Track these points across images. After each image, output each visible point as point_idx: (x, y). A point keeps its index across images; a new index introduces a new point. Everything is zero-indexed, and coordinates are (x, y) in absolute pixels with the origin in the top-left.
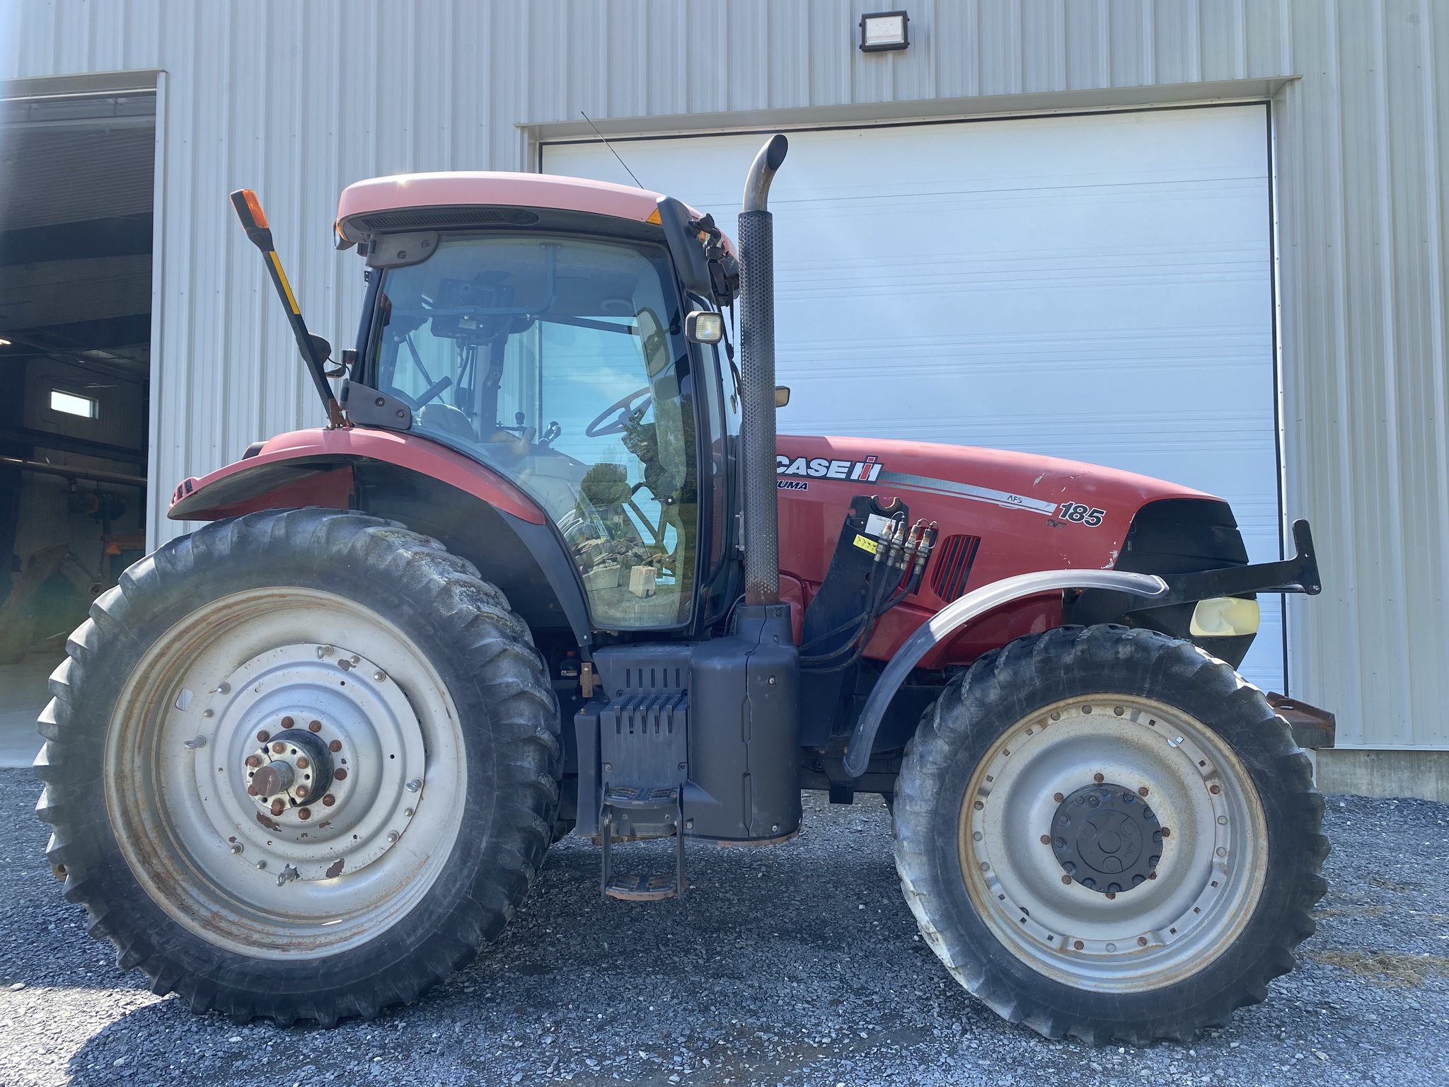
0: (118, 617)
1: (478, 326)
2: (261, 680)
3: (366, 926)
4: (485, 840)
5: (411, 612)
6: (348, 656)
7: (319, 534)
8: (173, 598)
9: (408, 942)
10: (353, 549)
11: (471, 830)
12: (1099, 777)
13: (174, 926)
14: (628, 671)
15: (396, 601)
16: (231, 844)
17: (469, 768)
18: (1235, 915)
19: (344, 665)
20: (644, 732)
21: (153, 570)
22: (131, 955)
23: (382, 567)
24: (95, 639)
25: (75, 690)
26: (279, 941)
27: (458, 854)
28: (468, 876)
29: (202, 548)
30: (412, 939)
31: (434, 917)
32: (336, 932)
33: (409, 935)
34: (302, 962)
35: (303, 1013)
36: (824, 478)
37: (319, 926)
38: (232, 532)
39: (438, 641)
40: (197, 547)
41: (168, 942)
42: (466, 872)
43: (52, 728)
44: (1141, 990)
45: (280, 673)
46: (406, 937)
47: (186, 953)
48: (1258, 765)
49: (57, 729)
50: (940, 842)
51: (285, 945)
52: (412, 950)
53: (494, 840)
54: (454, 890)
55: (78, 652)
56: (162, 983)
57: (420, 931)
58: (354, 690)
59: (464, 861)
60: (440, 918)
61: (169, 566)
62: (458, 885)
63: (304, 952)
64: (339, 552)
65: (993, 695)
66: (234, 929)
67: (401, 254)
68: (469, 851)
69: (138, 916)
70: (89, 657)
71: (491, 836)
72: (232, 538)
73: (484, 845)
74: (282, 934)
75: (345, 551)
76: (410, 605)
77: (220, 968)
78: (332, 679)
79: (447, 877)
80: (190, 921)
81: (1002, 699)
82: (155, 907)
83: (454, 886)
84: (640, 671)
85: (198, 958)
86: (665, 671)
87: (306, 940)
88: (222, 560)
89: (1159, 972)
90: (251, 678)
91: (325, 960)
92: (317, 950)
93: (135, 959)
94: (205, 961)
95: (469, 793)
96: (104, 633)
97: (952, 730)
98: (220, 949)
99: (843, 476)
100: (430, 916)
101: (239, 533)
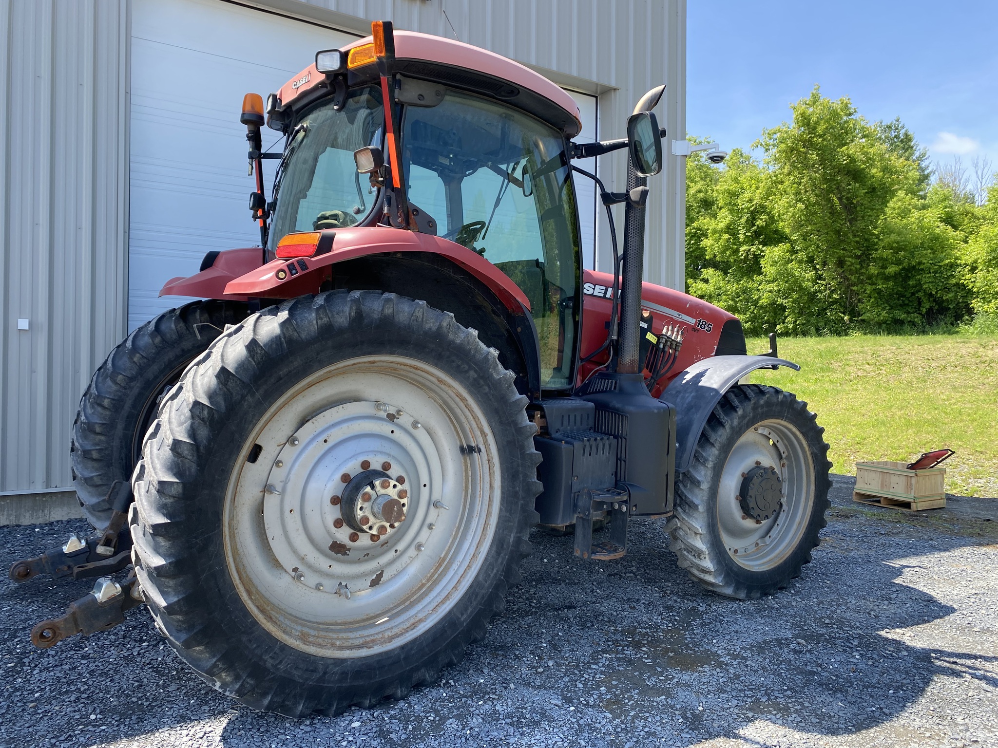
0: (246, 380)
2: (329, 433)
3: (421, 616)
4: (512, 535)
5: (476, 376)
6: (392, 411)
7: (418, 315)
8: (297, 362)
9: (462, 619)
10: (440, 327)
11: (503, 531)
12: (758, 463)
13: (284, 647)
14: (562, 416)
15: (467, 367)
16: (293, 574)
17: (503, 487)
19: (391, 418)
20: (597, 454)
21: (278, 338)
22: (247, 683)
23: (458, 342)
24: (220, 400)
25: (201, 448)
26: (357, 642)
27: (494, 549)
28: (502, 563)
29: (325, 320)
30: (465, 616)
31: (479, 598)
32: (396, 626)
33: (462, 614)
34: (386, 653)
36: (592, 295)
37: (373, 625)
38: (351, 308)
39: (491, 397)
40: (321, 319)
41: (280, 662)
42: (500, 561)
43: (175, 486)
44: (773, 567)
45: (345, 426)
46: (460, 616)
47: (297, 668)
49: (181, 486)
50: (711, 503)
51: (362, 644)
52: (465, 624)
53: (518, 535)
54: (492, 575)
55: (206, 412)
56: (275, 700)
57: (470, 610)
58: (399, 435)
59: (498, 553)
60: (483, 597)
61: (296, 334)
62: (495, 571)
63: (385, 645)
64: (430, 329)
65: (736, 422)
66: (320, 641)
67: (421, 97)
68: (502, 545)
69: (255, 646)
70: (216, 416)
71: (517, 533)
72: (350, 314)
73: (512, 539)
74: (357, 637)
75: (434, 329)
76: (476, 371)
77: (325, 673)
78: (385, 428)
79: (487, 565)
80: (294, 641)
81: (739, 424)
82: (268, 634)
83: (492, 572)
84: (569, 416)
85: (307, 670)
86: (582, 415)
87: (376, 636)
88: (341, 331)
89: (776, 557)
90: (317, 432)
91: (402, 647)
92: (394, 641)
93: (251, 685)
94: (312, 671)
95: (502, 504)
96: (232, 394)
97: (720, 443)
98: (323, 658)
99: (602, 295)
100: (476, 596)
101: (357, 309)
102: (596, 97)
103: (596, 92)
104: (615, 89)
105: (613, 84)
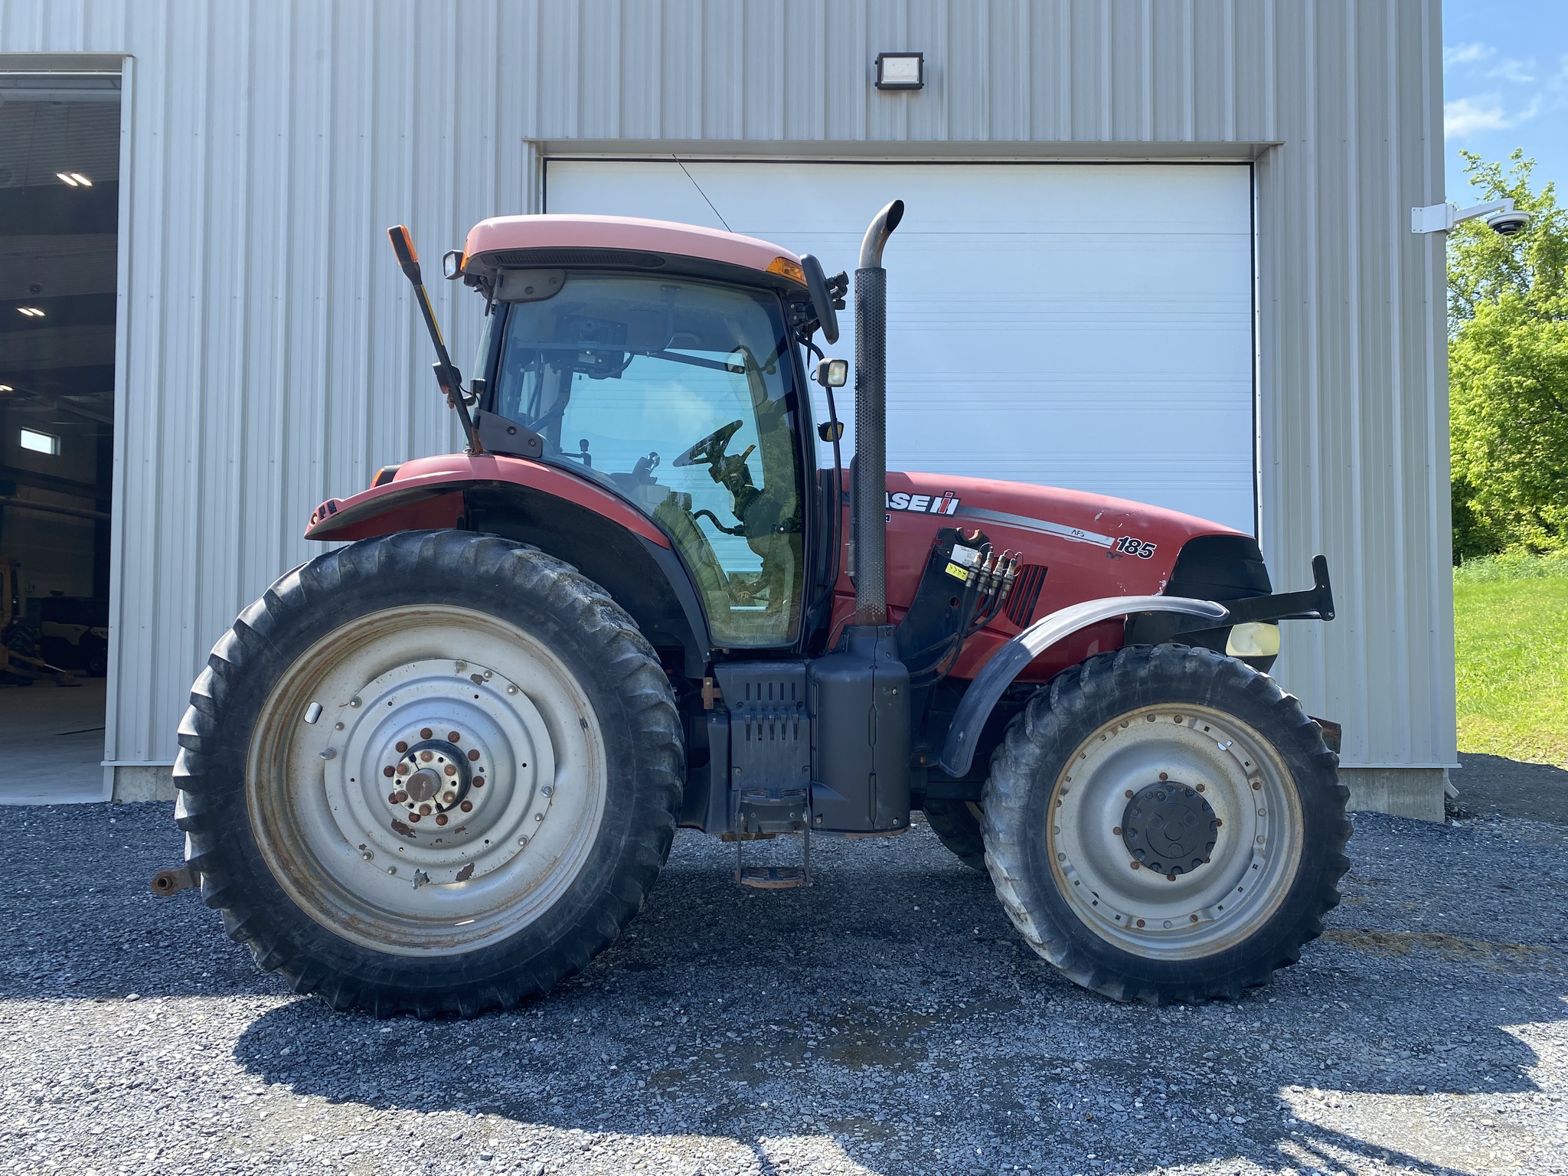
0: (263, 633)
1: (597, 361)
2: (394, 694)
3: (503, 924)
4: (624, 838)
5: (557, 629)
6: (480, 671)
7: (468, 555)
8: (319, 614)
9: (549, 936)
10: (501, 569)
11: (611, 830)
12: (1164, 776)
13: (316, 927)
14: (748, 685)
15: (542, 618)
16: (361, 851)
17: (609, 773)
18: (1275, 891)
19: (477, 680)
20: (772, 739)
21: (298, 588)
22: (275, 958)
23: (529, 586)
24: (238, 654)
25: (218, 702)
26: (417, 940)
27: (597, 853)
28: (608, 872)
29: (350, 566)
30: (553, 932)
31: (574, 912)
32: (473, 931)
33: (549, 930)
34: (444, 957)
35: (446, 1005)
36: (905, 510)
37: (453, 926)
38: (380, 552)
39: (582, 656)
40: (344, 565)
41: (311, 942)
42: (605, 869)
43: (194, 740)
44: (1197, 957)
45: (413, 687)
46: (546, 932)
47: (330, 952)
48: (1297, 763)
49: (199, 739)
50: (1030, 833)
51: (423, 943)
52: (553, 943)
53: (633, 838)
54: (593, 887)
55: (222, 666)
56: (305, 982)
57: (561, 925)
58: (486, 702)
59: (603, 859)
60: (580, 912)
61: (316, 583)
62: (597, 881)
63: (445, 949)
64: (487, 572)
65: (1079, 704)
66: (372, 930)
67: (529, 290)
68: (609, 849)
69: (281, 918)
70: (233, 670)
71: (630, 835)
72: (379, 558)
73: (623, 843)
74: (420, 934)
75: (493, 571)
76: (556, 623)
77: (364, 965)
78: (467, 692)
79: (587, 874)
80: (331, 923)
81: (1087, 708)
82: (299, 910)
83: (593, 882)
84: (759, 685)
85: (342, 957)
86: (782, 685)
87: (444, 938)
88: (369, 578)
89: (1211, 942)
90: (383, 692)
91: (467, 956)
92: (458, 947)
93: (278, 960)
94: (349, 960)
95: (608, 795)
96: (248, 647)
97: (1043, 736)
98: (363, 948)
99: (924, 509)
100: (570, 911)
101: (387, 553)
102: (1251, 164)
103: (1251, 155)
104: (1275, 146)
105: (1271, 138)
